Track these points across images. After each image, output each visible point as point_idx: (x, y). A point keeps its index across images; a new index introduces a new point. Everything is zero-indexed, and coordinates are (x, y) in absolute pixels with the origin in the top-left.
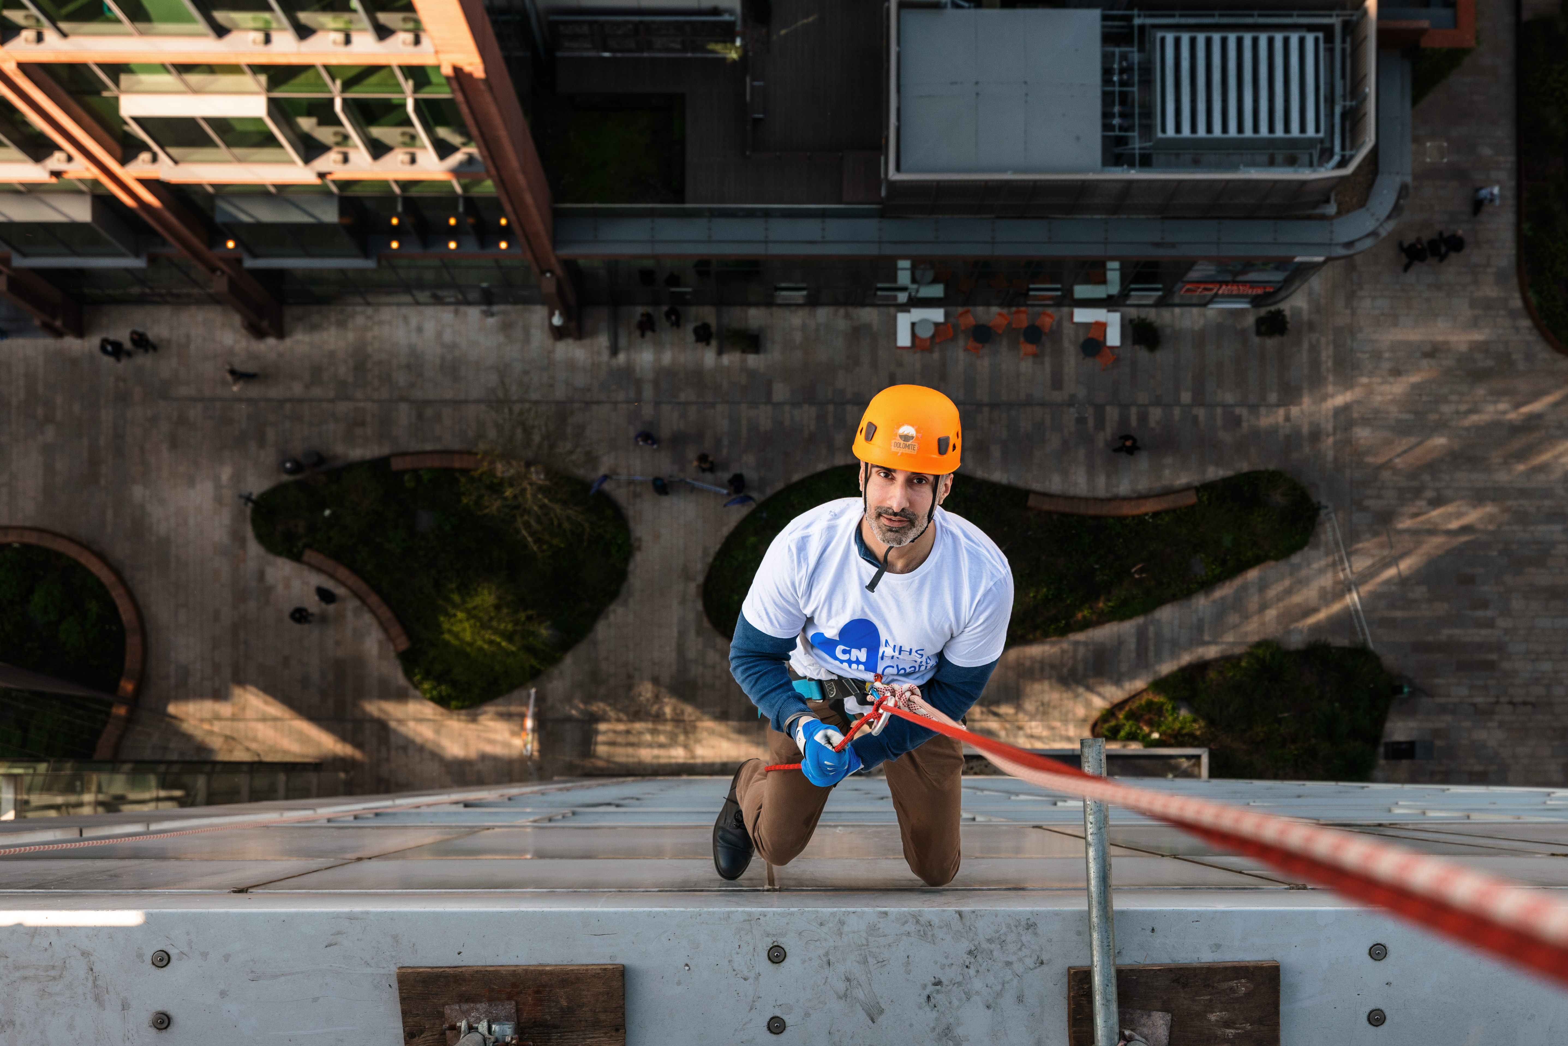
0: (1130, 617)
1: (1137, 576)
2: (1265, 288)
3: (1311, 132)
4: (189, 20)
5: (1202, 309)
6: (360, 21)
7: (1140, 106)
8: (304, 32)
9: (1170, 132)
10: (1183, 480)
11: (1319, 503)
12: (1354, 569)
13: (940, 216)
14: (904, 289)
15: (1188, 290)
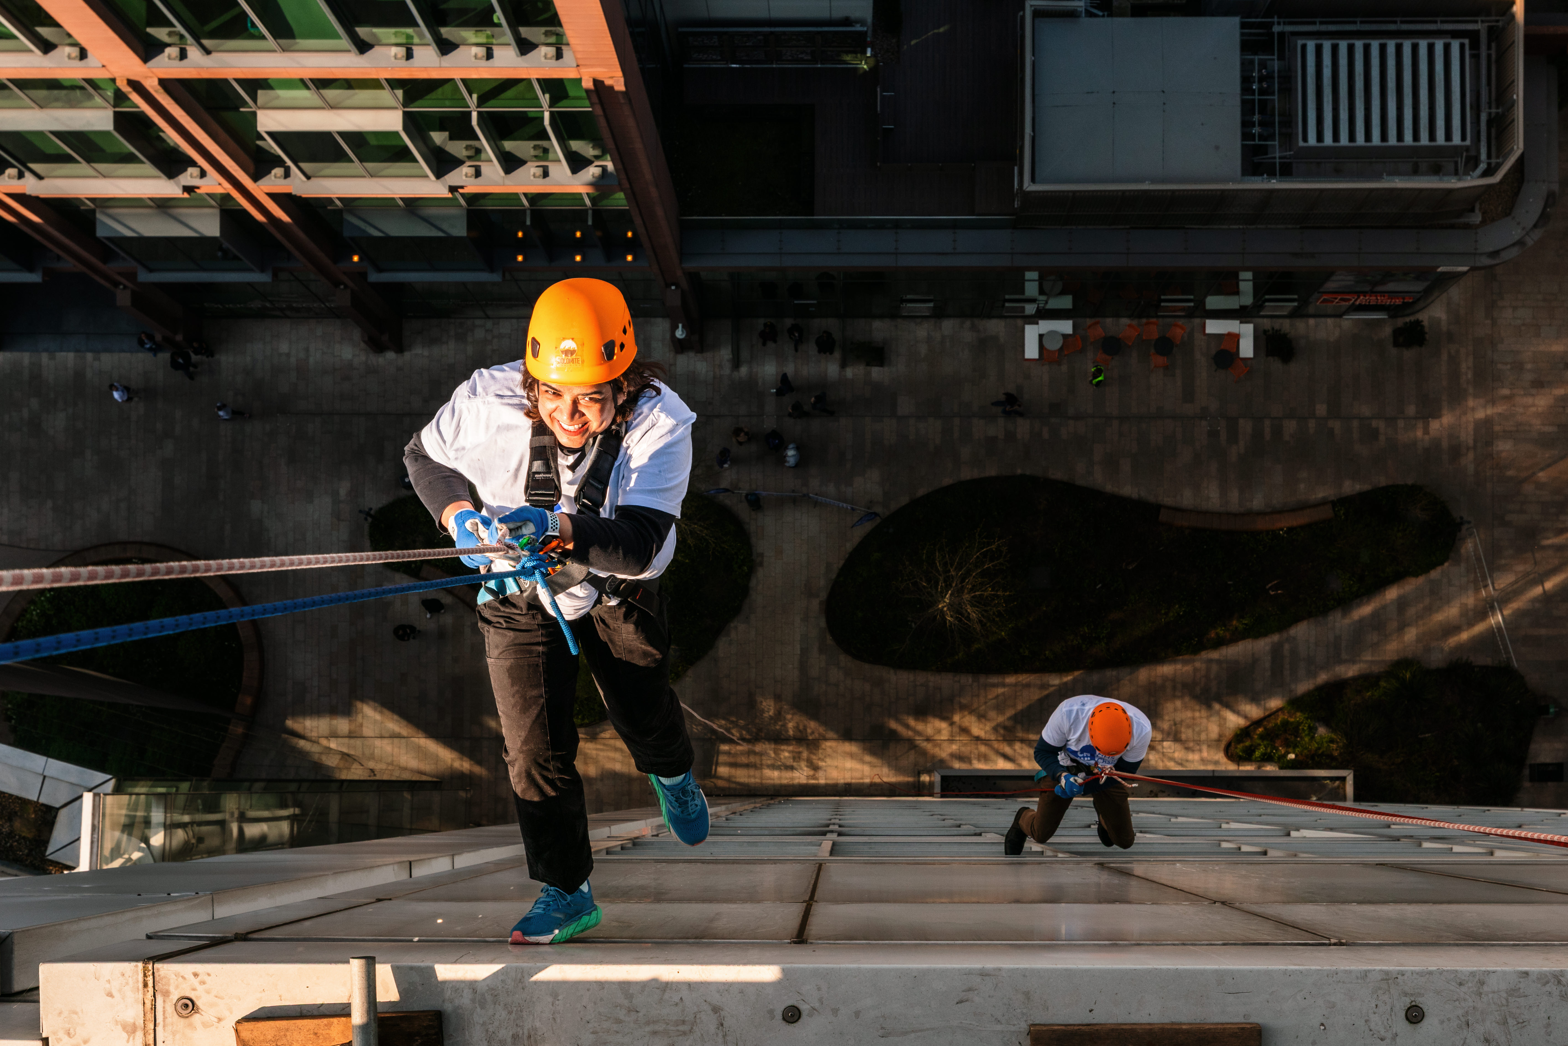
0: (1265, 635)
1: (1272, 593)
2: (1404, 299)
3: (1457, 140)
4: (335, 36)
5: (1338, 320)
6: (504, 34)
7: (1279, 115)
8: (446, 47)
9: (1312, 141)
10: (1322, 493)
11: (1461, 518)
12: (1497, 587)
13: (1074, 227)
14: (1032, 301)
15: (1325, 301)
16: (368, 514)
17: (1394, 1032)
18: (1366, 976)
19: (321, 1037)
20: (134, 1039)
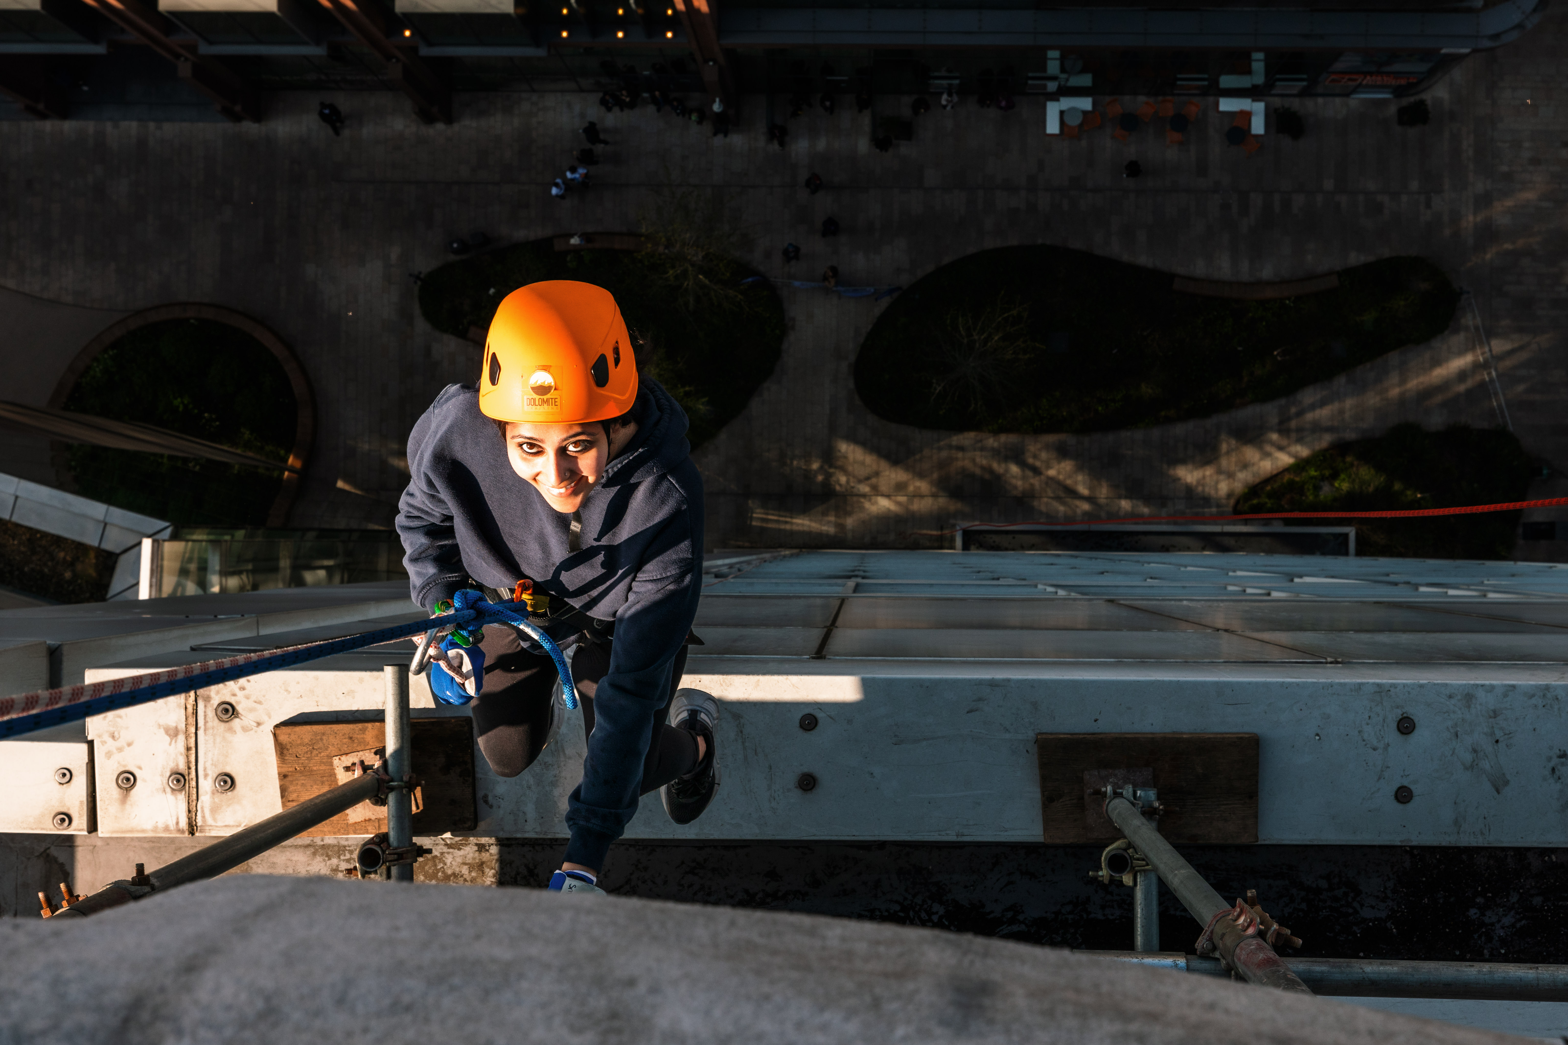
1: (1279, 358)
2: (1408, 78)
5: (1345, 99)
10: (1325, 265)
11: (1461, 288)
12: (1494, 354)
13: (1095, 8)
14: (1054, 78)
15: (1333, 81)
16: (418, 277)
17: (1386, 742)
18: (1360, 688)
19: (356, 741)
20: (176, 742)
